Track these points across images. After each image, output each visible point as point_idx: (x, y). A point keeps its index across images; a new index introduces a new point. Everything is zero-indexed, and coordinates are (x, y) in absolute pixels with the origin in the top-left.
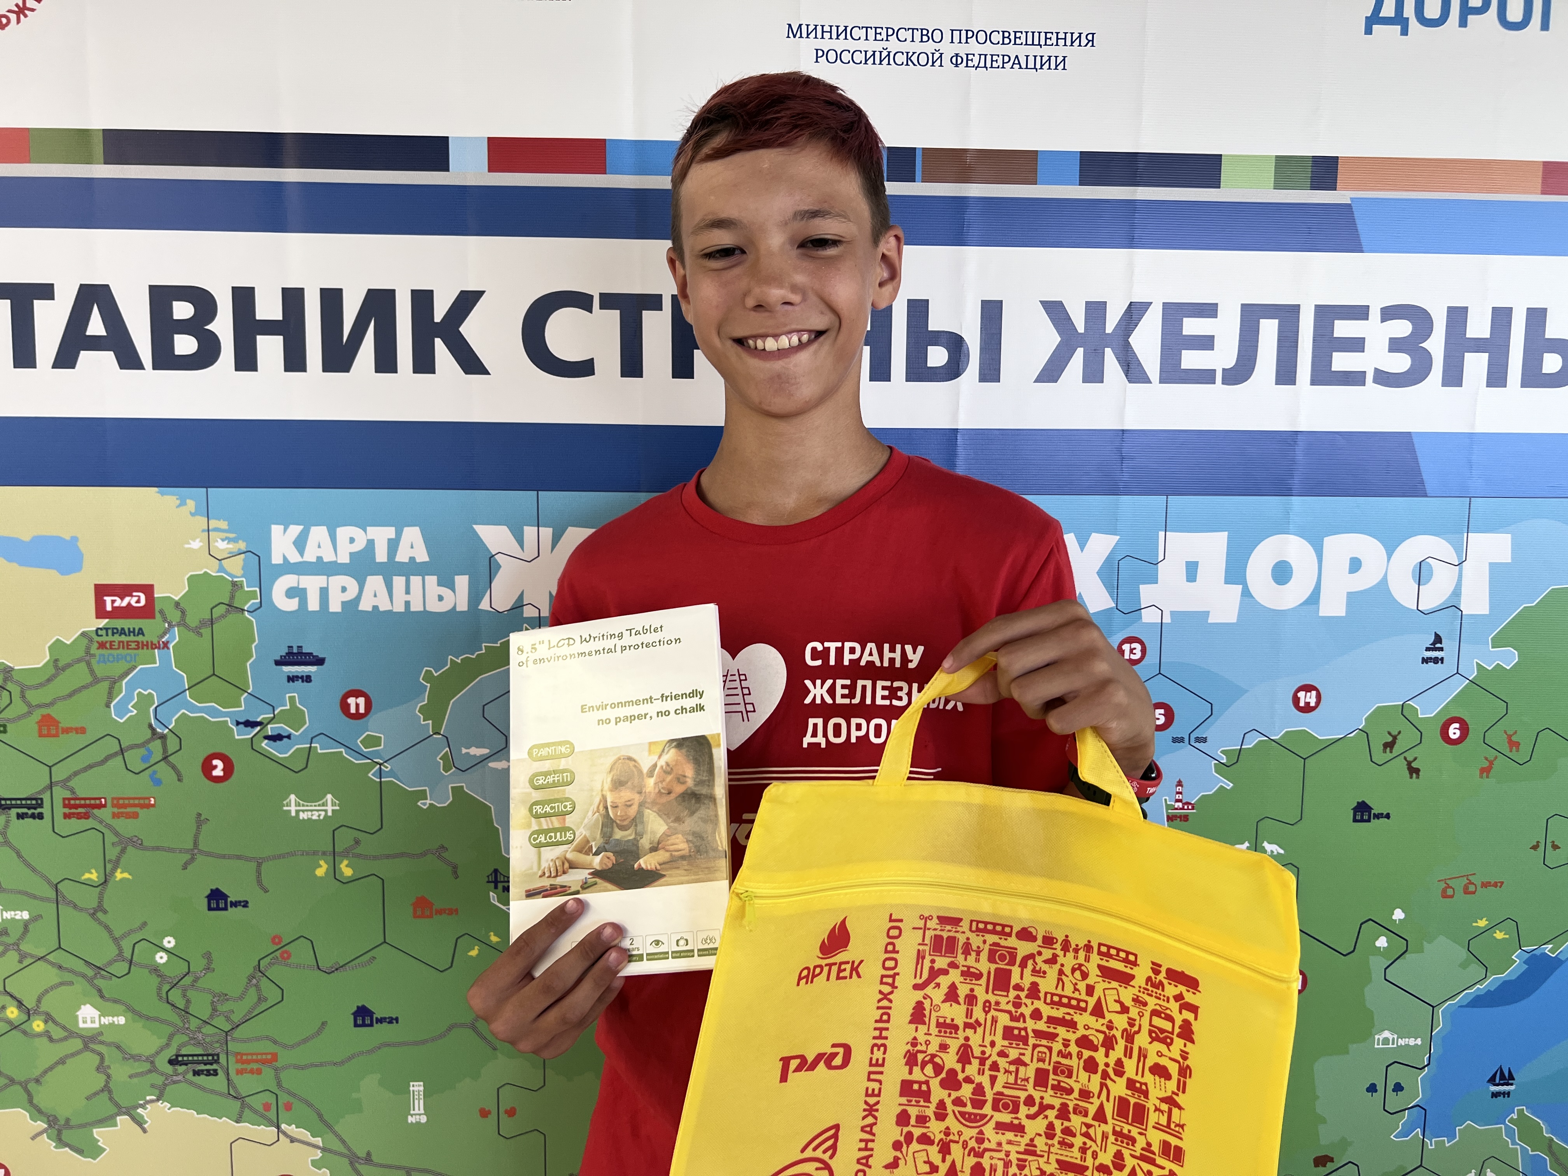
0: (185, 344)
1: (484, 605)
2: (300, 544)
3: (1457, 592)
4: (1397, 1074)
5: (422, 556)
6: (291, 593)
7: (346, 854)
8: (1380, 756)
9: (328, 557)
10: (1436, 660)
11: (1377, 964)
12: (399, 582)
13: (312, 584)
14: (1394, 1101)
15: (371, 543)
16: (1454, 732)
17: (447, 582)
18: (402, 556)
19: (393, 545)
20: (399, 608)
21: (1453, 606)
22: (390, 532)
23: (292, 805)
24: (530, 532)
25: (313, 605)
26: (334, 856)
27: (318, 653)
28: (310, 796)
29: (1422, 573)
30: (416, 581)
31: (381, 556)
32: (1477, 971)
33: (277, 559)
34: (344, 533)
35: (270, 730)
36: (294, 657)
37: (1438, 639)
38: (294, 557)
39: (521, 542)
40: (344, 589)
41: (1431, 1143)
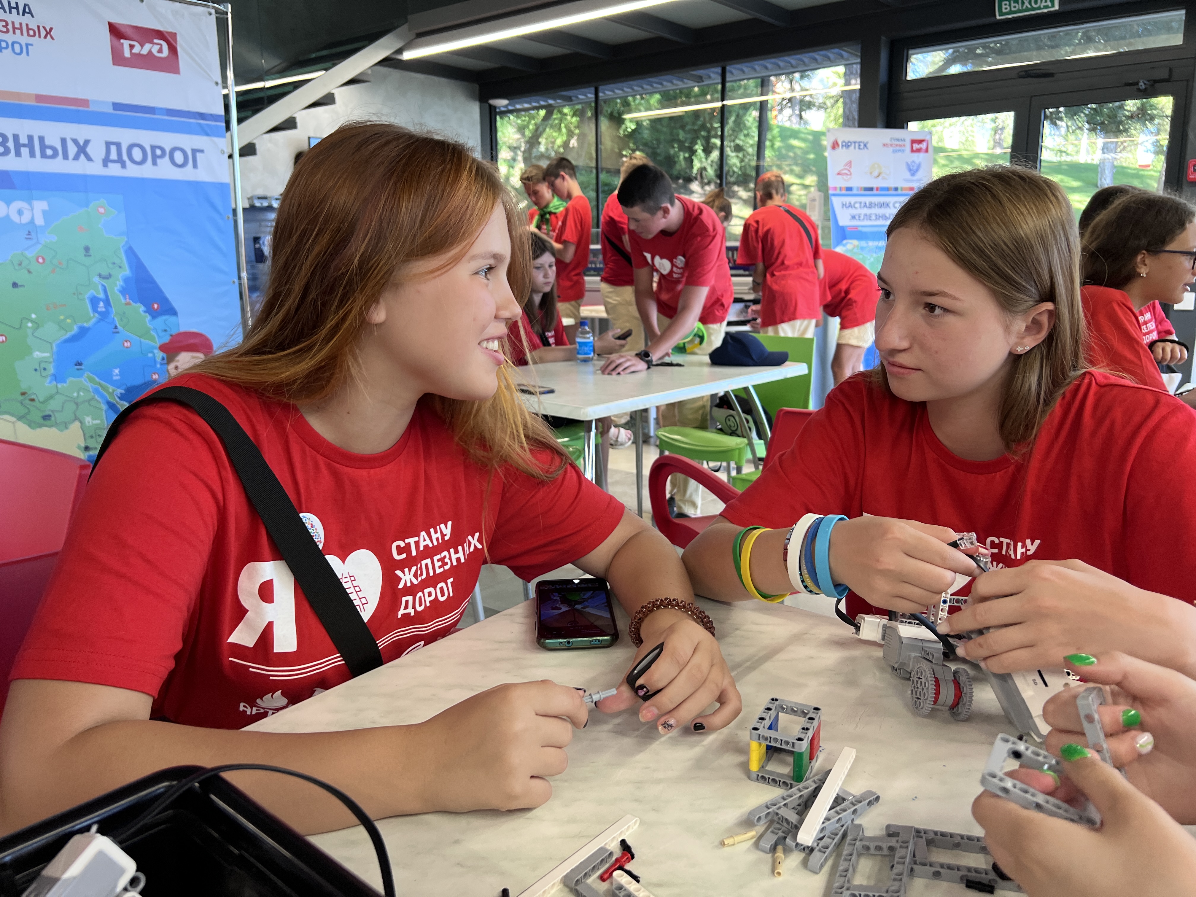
3: (33, 219)
4: (43, 365)
8: (17, 267)
10: (30, 239)
11: (29, 332)
14: (44, 373)
16: (41, 260)
21: (32, 221)
29: (20, 212)
32: (63, 332)
37: (29, 232)
41: (60, 386)
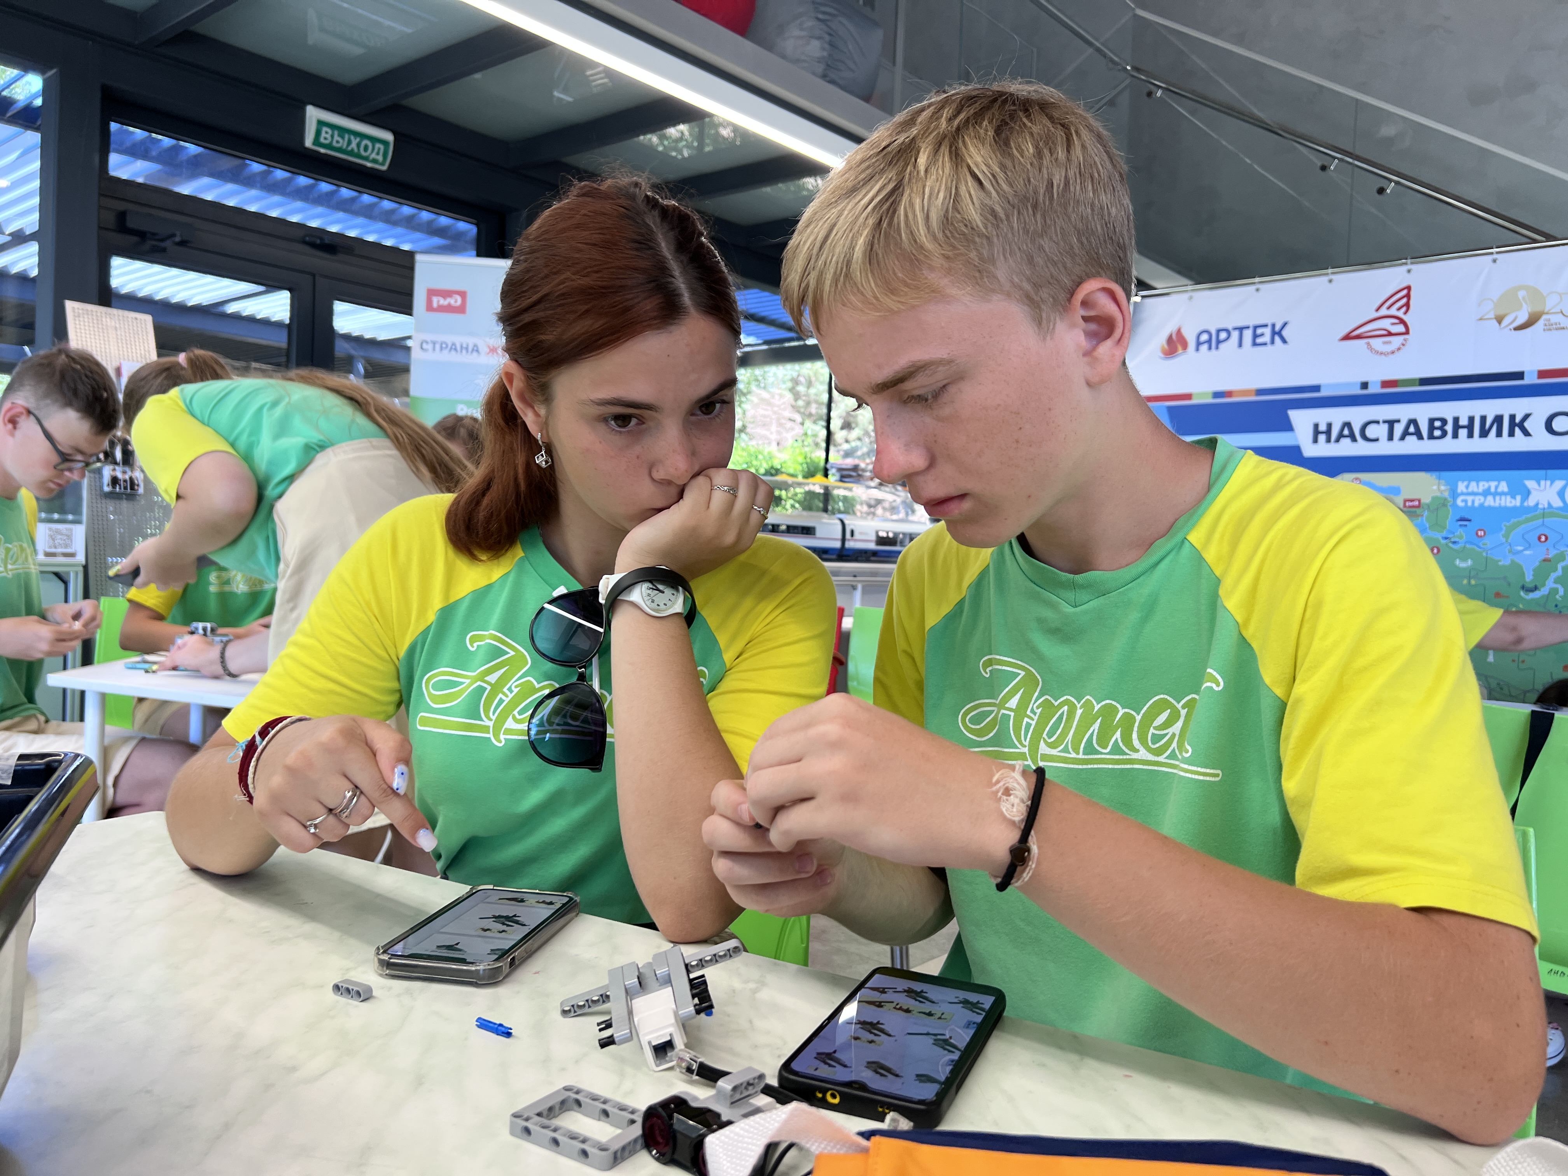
0: (1437, 433)
1: (1526, 504)
2: (1467, 487)
5: (1506, 489)
6: (1463, 501)
7: (1474, 577)
9: (1476, 490)
12: (1497, 498)
13: (1470, 499)
15: (1489, 488)
17: (1514, 497)
18: (1499, 490)
19: (1497, 487)
20: (1497, 505)
22: (1496, 483)
23: (1457, 562)
24: (1542, 482)
25: (1470, 504)
26: (1469, 578)
27: (1469, 518)
28: (1464, 560)
30: (1503, 498)
31: (1493, 490)
33: (1459, 491)
34: (1481, 484)
35: (1452, 540)
36: (1462, 519)
38: (1465, 490)
39: (1539, 485)
40: (1480, 500)
